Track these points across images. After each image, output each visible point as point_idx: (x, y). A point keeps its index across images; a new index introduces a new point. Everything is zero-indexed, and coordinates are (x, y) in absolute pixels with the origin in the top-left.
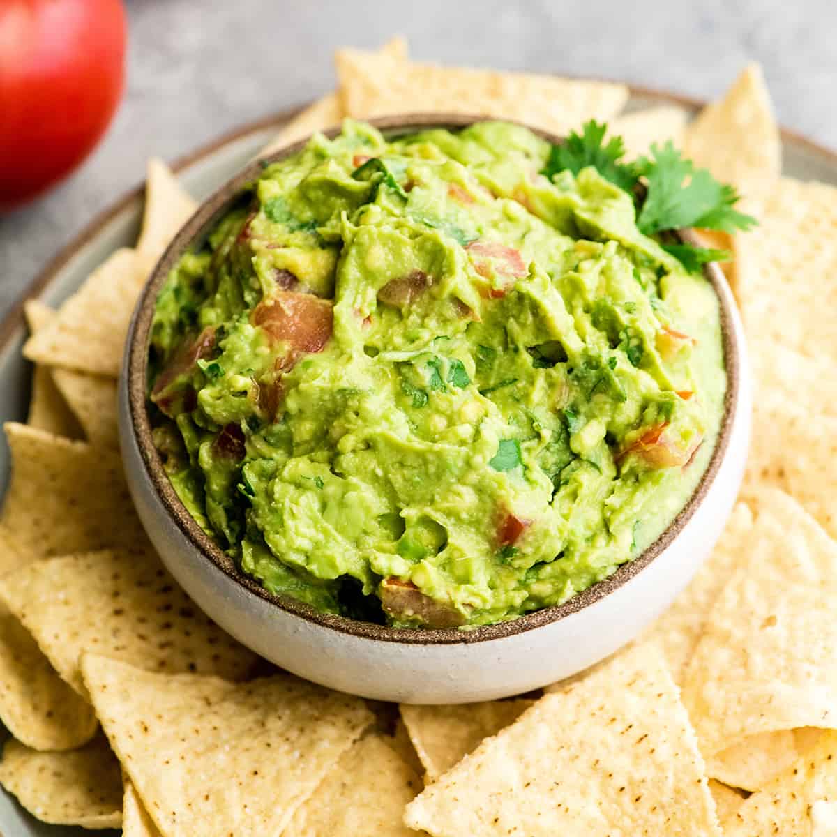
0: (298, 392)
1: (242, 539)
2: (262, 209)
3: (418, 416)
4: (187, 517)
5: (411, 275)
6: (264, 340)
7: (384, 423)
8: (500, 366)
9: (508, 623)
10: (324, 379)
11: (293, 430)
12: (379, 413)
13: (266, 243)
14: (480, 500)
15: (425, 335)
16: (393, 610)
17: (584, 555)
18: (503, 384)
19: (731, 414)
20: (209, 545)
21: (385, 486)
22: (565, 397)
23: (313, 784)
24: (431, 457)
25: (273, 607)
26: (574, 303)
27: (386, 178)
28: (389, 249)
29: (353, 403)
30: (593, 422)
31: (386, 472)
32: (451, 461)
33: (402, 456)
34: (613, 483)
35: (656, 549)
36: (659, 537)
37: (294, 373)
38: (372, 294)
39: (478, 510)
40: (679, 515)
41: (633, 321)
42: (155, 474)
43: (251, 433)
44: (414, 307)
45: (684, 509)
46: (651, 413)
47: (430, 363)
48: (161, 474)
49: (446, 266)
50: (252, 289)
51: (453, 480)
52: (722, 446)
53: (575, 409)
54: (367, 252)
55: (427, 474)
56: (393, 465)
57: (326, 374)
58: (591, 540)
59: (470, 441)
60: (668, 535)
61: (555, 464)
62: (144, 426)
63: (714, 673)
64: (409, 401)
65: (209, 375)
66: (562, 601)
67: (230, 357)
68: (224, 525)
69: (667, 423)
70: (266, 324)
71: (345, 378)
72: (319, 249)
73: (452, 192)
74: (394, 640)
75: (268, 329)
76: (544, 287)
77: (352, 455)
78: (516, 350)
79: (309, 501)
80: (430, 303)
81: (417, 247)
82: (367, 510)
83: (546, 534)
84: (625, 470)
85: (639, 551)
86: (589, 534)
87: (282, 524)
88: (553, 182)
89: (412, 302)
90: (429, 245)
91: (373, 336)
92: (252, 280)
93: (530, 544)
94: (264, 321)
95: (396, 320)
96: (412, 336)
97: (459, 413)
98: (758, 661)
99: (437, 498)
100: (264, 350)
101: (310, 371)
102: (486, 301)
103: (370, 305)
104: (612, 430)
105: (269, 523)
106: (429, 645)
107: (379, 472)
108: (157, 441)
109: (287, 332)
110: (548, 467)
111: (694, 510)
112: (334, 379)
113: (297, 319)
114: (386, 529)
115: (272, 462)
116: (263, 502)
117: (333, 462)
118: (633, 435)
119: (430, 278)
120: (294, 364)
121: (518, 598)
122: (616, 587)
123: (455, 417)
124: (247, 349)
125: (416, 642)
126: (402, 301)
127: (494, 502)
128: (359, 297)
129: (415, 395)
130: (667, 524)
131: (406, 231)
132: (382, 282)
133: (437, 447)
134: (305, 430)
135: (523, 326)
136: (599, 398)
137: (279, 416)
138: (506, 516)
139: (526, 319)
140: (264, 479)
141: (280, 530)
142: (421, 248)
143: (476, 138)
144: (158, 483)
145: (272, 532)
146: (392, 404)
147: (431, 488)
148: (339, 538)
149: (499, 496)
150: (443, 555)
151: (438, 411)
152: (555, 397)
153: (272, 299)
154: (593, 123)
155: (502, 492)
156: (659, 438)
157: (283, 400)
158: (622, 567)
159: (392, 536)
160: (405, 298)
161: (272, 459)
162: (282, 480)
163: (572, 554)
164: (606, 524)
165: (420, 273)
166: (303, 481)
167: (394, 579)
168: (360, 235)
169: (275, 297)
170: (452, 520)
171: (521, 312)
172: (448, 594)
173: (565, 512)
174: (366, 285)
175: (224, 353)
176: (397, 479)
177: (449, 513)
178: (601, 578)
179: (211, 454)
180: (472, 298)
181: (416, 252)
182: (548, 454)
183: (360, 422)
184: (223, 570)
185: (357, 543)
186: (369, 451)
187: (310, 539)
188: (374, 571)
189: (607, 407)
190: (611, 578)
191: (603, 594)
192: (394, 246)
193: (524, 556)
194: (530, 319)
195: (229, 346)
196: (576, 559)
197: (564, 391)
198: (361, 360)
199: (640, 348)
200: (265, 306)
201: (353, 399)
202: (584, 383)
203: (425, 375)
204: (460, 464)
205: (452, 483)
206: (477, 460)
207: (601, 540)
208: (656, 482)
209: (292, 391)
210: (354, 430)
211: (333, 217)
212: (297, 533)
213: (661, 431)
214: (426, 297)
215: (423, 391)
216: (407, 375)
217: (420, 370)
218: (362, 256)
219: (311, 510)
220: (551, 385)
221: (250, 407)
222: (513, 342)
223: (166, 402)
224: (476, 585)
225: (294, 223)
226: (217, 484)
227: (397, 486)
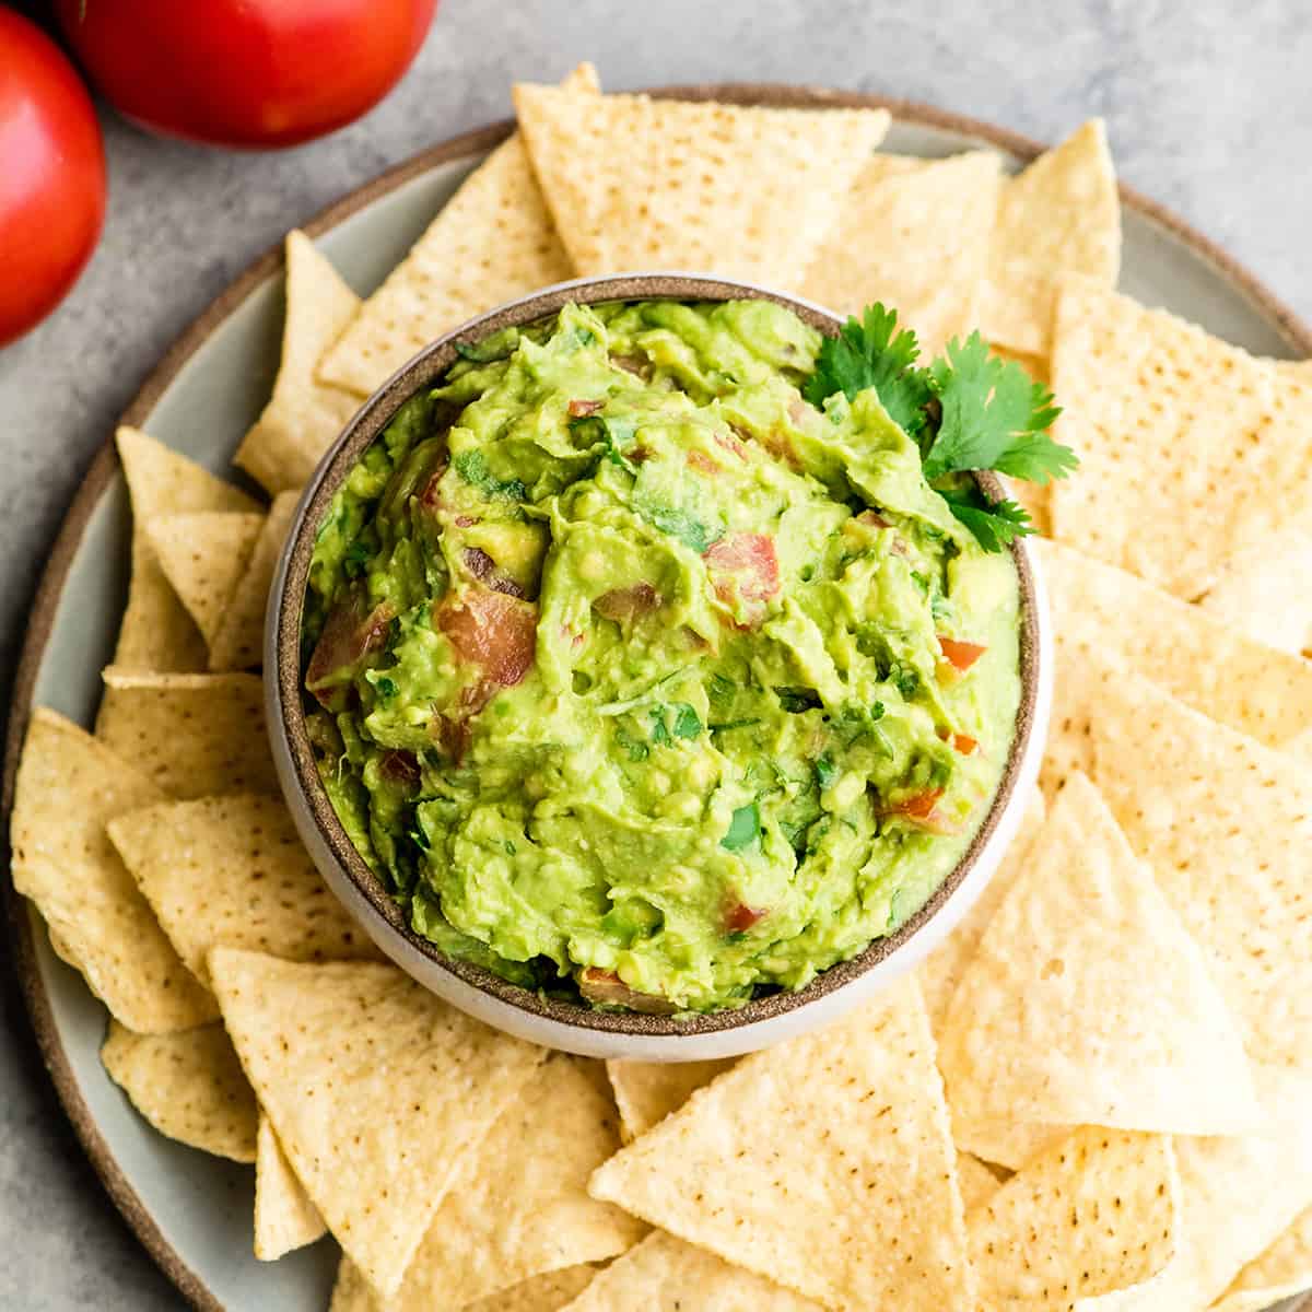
0: (488, 744)
1: (414, 895)
2: (453, 464)
3: (635, 771)
4: (347, 846)
5: (635, 589)
6: (449, 654)
7: (592, 788)
8: (740, 702)
9: (732, 1012)
10: (521, 733)
11: (480, 775)
12: (587, 777)
13: (456, 516)
14: (707, 884)
15: (649, 670)
16: (593, 997)
17: (830, 934)
18: (742, 722)
19: (1023, 740)
20: (372, 888)
21: (591, 859)
22: (817, 747)
23: (486, 1124)
24: (647, 837)
25: (447, 973)
26: (837, 621)
27: (610, 453)
28: (610, 556)
29: (556, 760)
30: (851, 776)
31: (593, 846)
32: (671, 842)
33: (612, 830)
34: (871, 843)
35: (918, 922)
36: (922, 905)
37: (485, 719)
38: (585, 605)
39: (702, 893)
40: (949, 876)
41: (907, 653)
42: (308, 784)
43: (429, 766)
44: (637, 629)
45: (957, 869)
46: (922, 770)
47: (653, 714)
48: (316, 787)
49: (678, 588)
50: (436, 569)
51: (675, 861)
52: (1009, 782)
53: (830, 756)
54: (582, 556)
55: (642, 851)
56: (601, 839)
57: (523, 728)
58: (840, 912)
59: (697, 819)
60: (934, 904)
61: (801, 818)
62: (295, 719)
63: (983, 1019)
64: (625, 753)
65: (380, 693)
66: (799, 987)
67: (406, 673)
68: (391, 865)
69: (941, 790)
70: (453, 633)
71: (547, 734)
72: (522, 524)
73: (692, 461)
74: (592, 1028)
75: (455, 640)
76: (799, 628)
77: (552, 822)
78: (761, 690)
79: (498, 868)
80: (656, 629)
81: (645, 556)
82: (568, 885)
83: (784, 920)
84: (886, 831)
85: (897, 924)
86: (837, 907)
87: (463, 896)
88: (822, 410)
89: (634, 621)
90: (658, 557)
91: (583, 659)
92: (436, 557)
93: (765, 928)
94: (450, 628)
95: (615, 638)
96: (633, 670)
97: (686, 773)
98: (1037, 1018)
99: (653, 878)
100: (448, 669)
101: (505, 719)
102: (726, 631)
103: (583, 620)
104: (874, 781)
105: (448, 889)
106: (634, 1036)
107: (584, 845)
108: (311, 732)
109: (478, 652)
110: (793, 821)
111: (969, 870)
112: (533, 733)
113: (491, 632)
114: (589, 899)
115: (454, 806)
116: (441, 861)
117: (529, 823)
118: (898, 794)
119: (658, 596)
120: (486, 701)
121: (747, 976)
122: (866, 970)
123: (681, 778)
124: (429, 668)
125: (620, 1031)
126: (623, 619)
127: (723, 888)
128: (569, 608)
129: (633, 748)
130: (934, 888)
131: (631, 534)
132: (599, 593)
133: (657, 828)
134: (496, 777)
135: (771, 668)
136: (858, 750)
137: (464, 763)
138: (737, 906)
139: (774, 663)
140: (443, 825)
141: (460, 901)
142: (650, 558)
143: (729, 325)
144: (312, 798)
145: (450, 902)
146: (602, 760)
147: (647, 868)
148: (532, 912)
149: (730, 883)
150: (656, 940)
151: (659, 767)
152: (805, 746)
153: (461, 602)
154: (879, 307)
155: (734, 878)
156: (930, 812)
157: (470, 749)
158: (876, 944)
159: (596, 907)
160: (625, 615)
161: (452, 801)
162: (465, 839)
163: (816, 931)
164: (859, 896)
165: (647, 587)
166: (490, 844)
167: (595, 971)
168: (575, 535)
169: (464, 599)
170: (671, 902)
171: (769, 653)
172: (661, 986)
173: (810, 887)
174: (579, 595)
175: (399, 665)
176: (606, 855)
177: (666, 895)
178: (848, 957)
179: (378, 774)
180: (710, 629)
181: (643, 562)
182: (793, 807)
183: (564, 785)
184: (390, 922)
185: (554, 917)
186: (572, 819)
187: (497, 913)
188: (573, 960)
189: (869, 761)
190: (860, 959)
191: (849, 979)
192: (615, 554)
193: (756, 939)
194: (780, 663)
195: (405, 658)
196: (821, 937)
197: (817, 740)
198: (568, 701)
199: (916, 678)
200: (451, 609)
201: (556, 754)
202: (843, 734)
203: (647, 727)
204: (683, 845)
205: (673, 865)
206: (705, 843)
207: (852, 914)
208: (924, 847)
209: (482, 741)
210: (556, 794)
211: (541, 481)
212: (480, 907)
213: (933, 802)
214: (652, 619)
215: (644, 745)
216: (624, 725)
217: (640, 722)
218: (576, 563)
219: (499, 879)
220: (802, 730)
221: (429, 741)
222: (757, 680)
223: (326, 692)
224: (696, 972)
225: (492, 483)
226: (384, 809)
227: (605, 862)
